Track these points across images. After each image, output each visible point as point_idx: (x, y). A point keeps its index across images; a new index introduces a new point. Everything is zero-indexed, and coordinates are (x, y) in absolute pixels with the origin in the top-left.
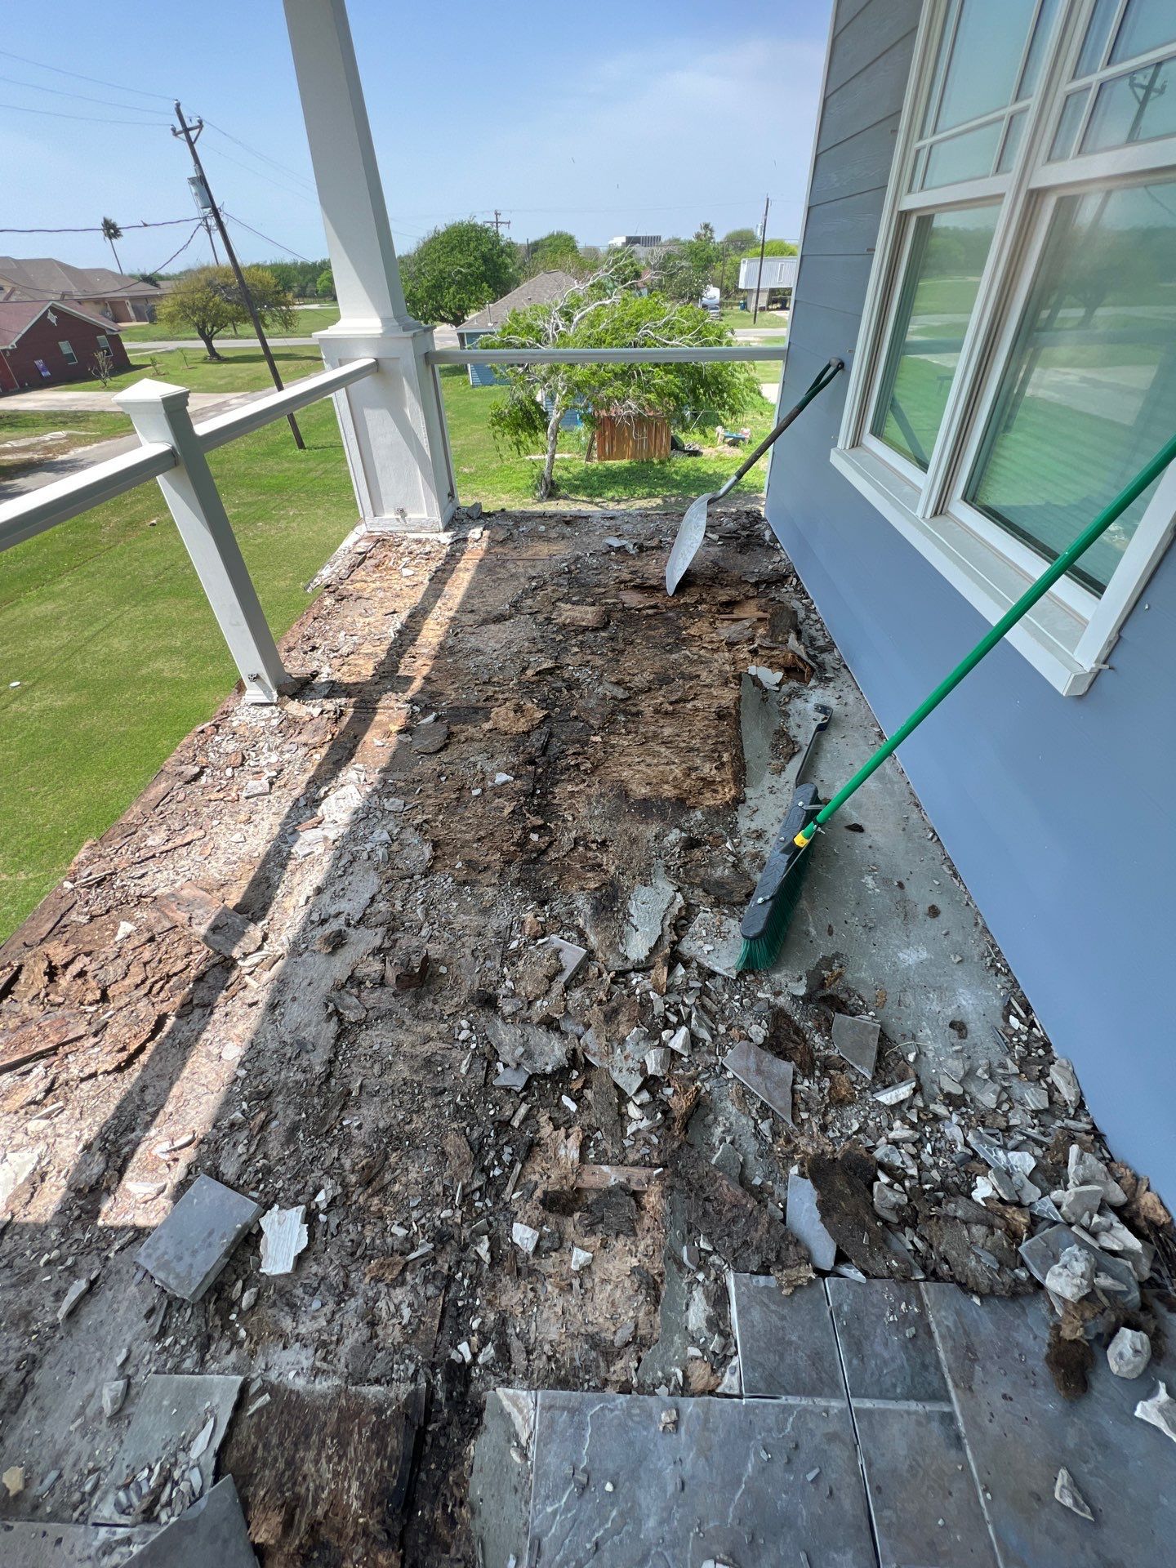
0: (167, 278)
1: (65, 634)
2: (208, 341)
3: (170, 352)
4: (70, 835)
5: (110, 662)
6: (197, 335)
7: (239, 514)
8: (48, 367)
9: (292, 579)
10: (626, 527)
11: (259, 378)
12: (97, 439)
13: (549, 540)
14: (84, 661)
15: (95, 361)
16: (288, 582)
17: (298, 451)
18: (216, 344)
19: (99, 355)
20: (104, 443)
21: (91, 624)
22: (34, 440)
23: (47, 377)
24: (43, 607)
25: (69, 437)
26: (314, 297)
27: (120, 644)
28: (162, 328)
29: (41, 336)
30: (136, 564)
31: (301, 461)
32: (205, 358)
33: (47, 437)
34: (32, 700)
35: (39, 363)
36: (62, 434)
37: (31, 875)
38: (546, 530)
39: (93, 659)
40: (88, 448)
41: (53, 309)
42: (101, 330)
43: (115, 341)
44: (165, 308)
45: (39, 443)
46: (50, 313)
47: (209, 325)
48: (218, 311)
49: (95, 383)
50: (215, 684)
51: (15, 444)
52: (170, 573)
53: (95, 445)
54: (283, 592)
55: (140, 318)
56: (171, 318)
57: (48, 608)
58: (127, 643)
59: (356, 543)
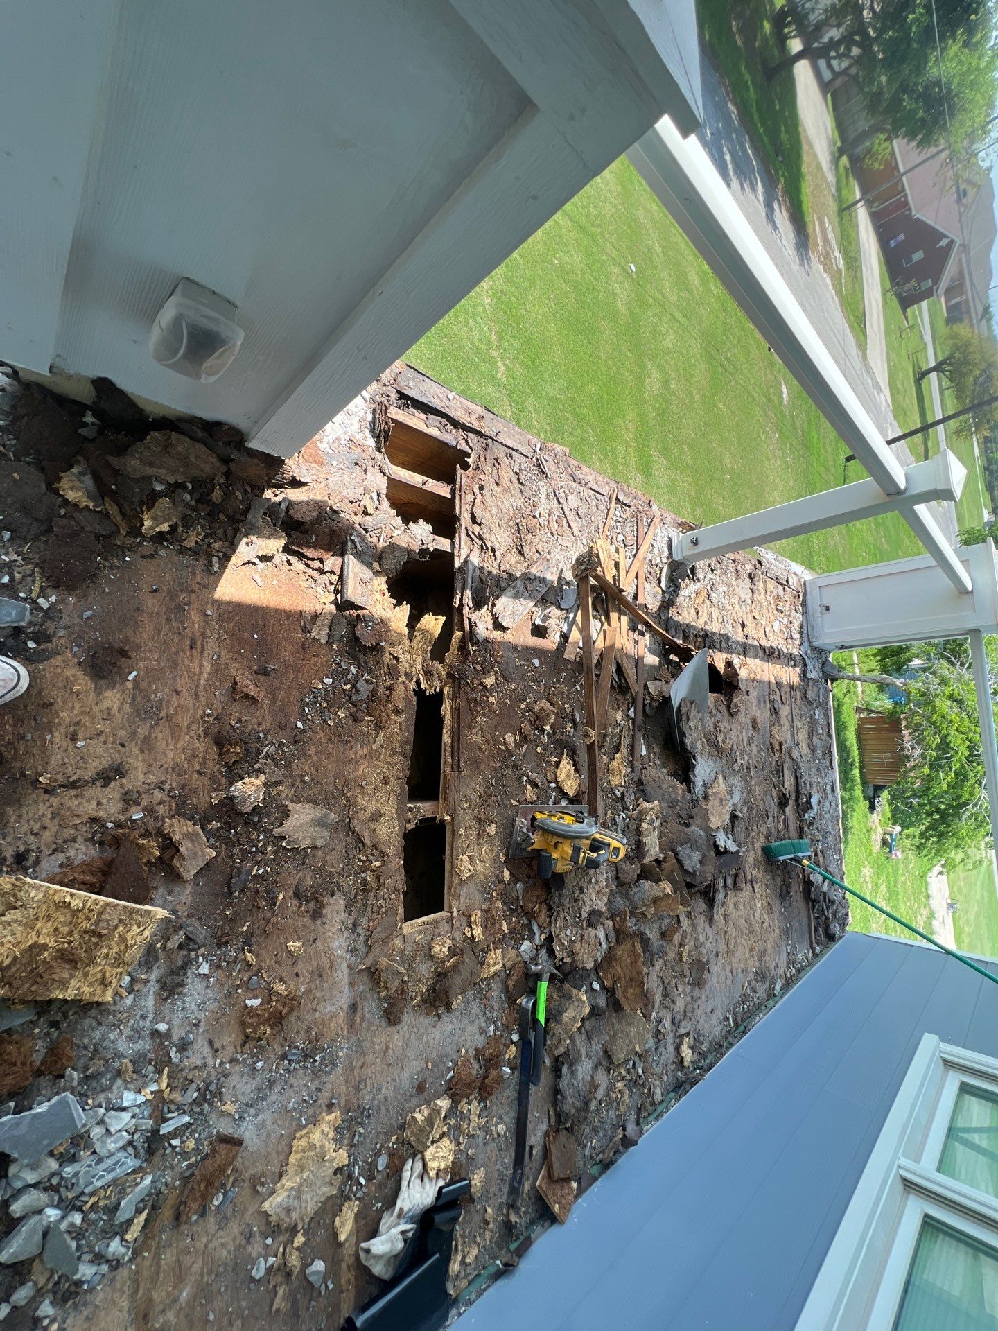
0: (989, 327)
1: (675, 298)
2: (937, 368)
3: (921, 337)
4: (519, 330)
5: (655, 335)
6: (940, 359)
7: (785, 416)
8: (899, 245)
9: (732, 468)
10: (827, 804)
11: (905, 414)
12: (839, 293)
13: (810, 737)
14: (655, 315)
15: (908, 281)
16: (729, 465)
17: (843, 457)
18: (934, 375)
19: (913, 283)
20: (836, 298)
21: (684, 315)
22: (834, 244)
23: (889, 245)
24: (695, 277)
25: (839, 270)
26: (986, 451)
27: (669, 341)
28: (943, 330)
29: (927, 236)
30: (736, 342)
31: (834, 460)
32: (919, 368)
33: (837, 253)
34: (622, 283)
35: (901, 237)
36: (841, 264)
37: (487, 307)
38: (818, 734)
39: (657, 323)
40: (831, 287)
41: (952, 242)
42: (936, 281)
43: (928, 294)
44: (962, 330)
45: (831, 247)
46: (947, 241)
47: (951, 368)
48: (966, 374)
49: (888, 282)
50: (642, 421)
51: (829, 230)
52: (731, 370)
53: (834, 292)
54: (721, 462)
55: (949, 309)
56: (954, 336)
57: (695, 280)
58: (671, 345)
59: (795, 574)
